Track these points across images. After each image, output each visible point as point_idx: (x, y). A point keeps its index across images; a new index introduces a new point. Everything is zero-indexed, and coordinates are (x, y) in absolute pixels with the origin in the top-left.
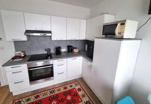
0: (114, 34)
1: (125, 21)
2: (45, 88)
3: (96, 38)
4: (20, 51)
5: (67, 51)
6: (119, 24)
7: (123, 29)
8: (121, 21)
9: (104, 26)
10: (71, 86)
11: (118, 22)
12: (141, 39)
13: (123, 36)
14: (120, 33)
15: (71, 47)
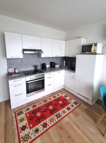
0: (91, 51)
1: (97, 43)
2: (37, 99)
3: (77, 54)
4: (13, 68)
5: (50, 67)
6: (93, 46)
7: (96, 48)
8: (95, 44)
9: (82, 46)
10: (58, 95)
11: (93, 44)
12: (104, 54)
13: (96, 52)
14: (94, 51)
15: (54, 63)
